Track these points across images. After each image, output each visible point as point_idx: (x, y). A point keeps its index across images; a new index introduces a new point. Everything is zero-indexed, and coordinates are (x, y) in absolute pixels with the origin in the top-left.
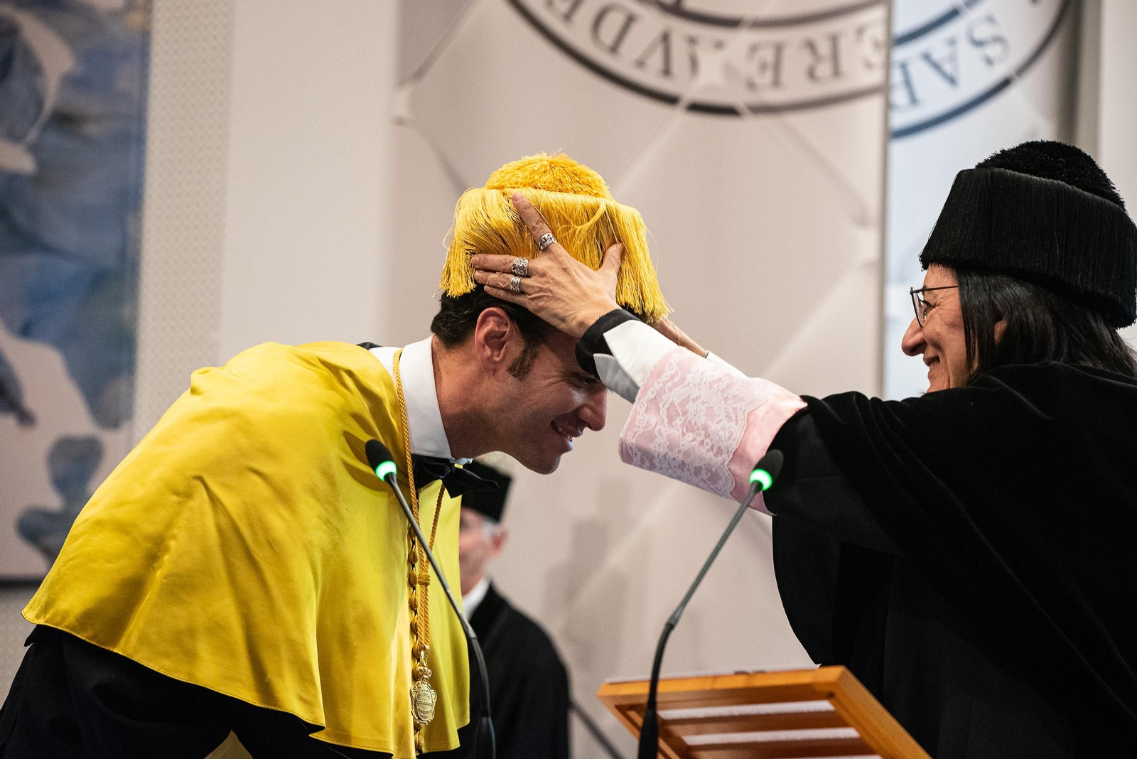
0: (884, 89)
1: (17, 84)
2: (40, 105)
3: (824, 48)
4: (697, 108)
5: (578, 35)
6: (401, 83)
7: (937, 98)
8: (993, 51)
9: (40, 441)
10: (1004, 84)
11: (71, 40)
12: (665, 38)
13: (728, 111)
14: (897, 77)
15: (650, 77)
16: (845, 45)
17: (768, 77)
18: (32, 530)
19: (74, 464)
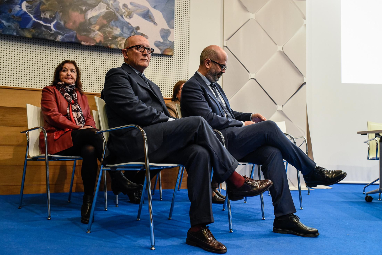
9: (158, 28)
18: (157, 44)
19: (165, 34)
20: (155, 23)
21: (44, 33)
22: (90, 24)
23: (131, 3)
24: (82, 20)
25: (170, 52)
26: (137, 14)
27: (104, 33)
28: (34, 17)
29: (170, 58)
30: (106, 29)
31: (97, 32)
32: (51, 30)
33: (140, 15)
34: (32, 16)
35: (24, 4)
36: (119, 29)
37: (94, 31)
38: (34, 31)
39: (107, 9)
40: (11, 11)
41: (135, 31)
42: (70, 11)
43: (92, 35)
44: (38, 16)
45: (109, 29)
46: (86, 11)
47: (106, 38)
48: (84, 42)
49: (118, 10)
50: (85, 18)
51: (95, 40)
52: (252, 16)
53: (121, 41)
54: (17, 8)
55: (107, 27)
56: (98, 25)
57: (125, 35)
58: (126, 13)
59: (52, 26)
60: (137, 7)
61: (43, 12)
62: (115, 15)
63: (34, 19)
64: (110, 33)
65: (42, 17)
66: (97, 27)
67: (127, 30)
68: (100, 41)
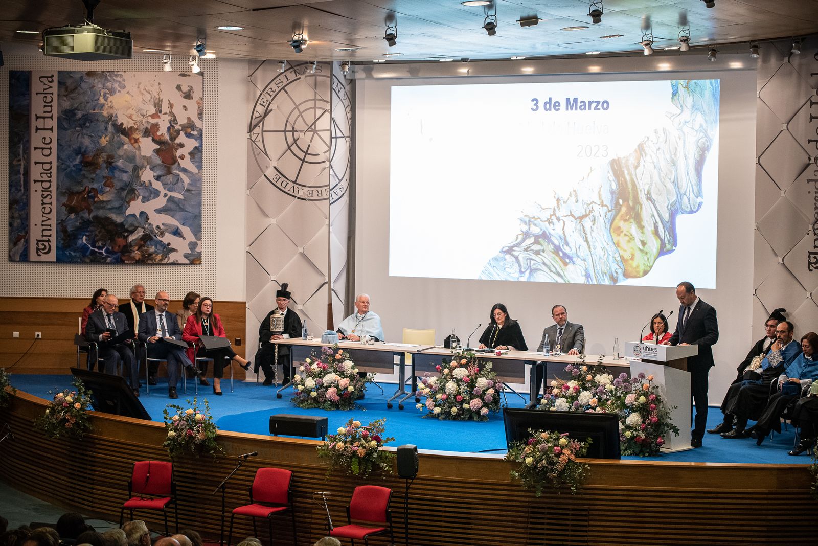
0: (328, 199)
1: (180, 184)
2: (184, 188)
3: (320, 192)
4: (298, 198)
5: (279, 184)
6: (248, 189)
7: (335, 197)
8: (342, 190)
9: (187, 242)
10: (344, 194)
11: (189, 178)
12: (294, 186)
13: (305, 200)
14: (330, 196)
15: (291, 193)
16: (323, 191)
17: (311, 195)
18: (186, 256)
19: (193, 246)
20: (184, 238)
21: (98, 258)
22: (131, 246)
23: (163, 224)
24: (125, 244)
25: (198, 261)
26: (168, 232)
27: (142, 252)
28: (92, 247)
29: (199, 266)
30: (144, 248)
31: (136, 252)
32: (103, 255)
33: (170, 233)
34: (90, 246)
35: (84, 238)
36: (153, 247)
37: (134, 251)
38: (91, 257)
39: (144, 232)
40: (76, 245)
41: (167, 247)
42: (116, 238)
43: (133, 254)
44: (94, 246)
45: (146, 248)
46: (128, 236)
47: (143, 256)
48: (127, 260)
49: (152, 231)
50: (127, 242)
51: (135, 258)
52: (273, 221)
53: (155, 256)
54: (80, 242)
55: (144, 247)
56: (137, 246)
57: (159, 251)
58: (159, 233)
59: (103, 251)
60: (168, 226)
61: (97, 241)
62: (150, 236)
63: (91, 248)
64: (146, 251)
65: (97, 245)
66: (136, 248)
67: (160, 247)
68: (139, 259)
